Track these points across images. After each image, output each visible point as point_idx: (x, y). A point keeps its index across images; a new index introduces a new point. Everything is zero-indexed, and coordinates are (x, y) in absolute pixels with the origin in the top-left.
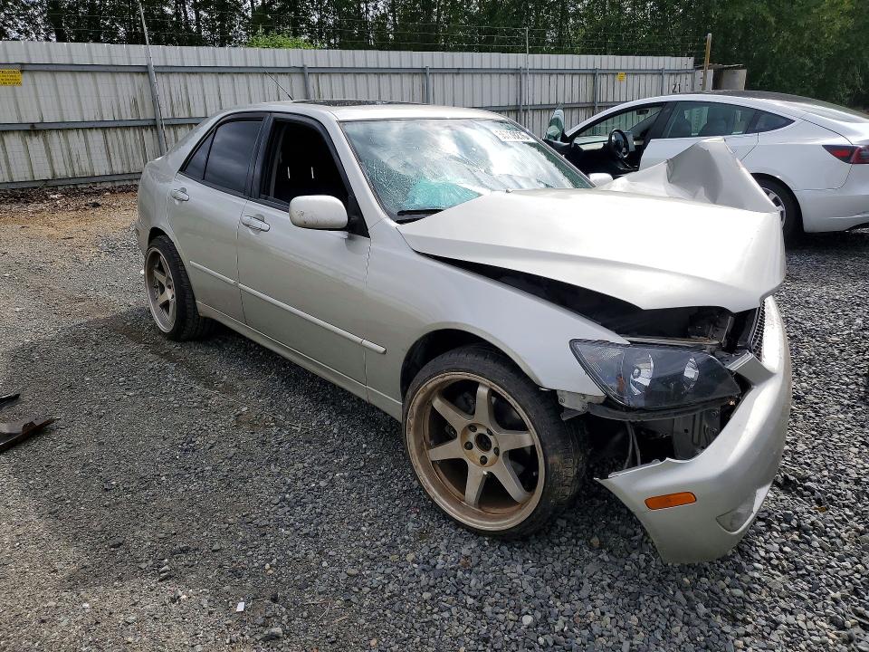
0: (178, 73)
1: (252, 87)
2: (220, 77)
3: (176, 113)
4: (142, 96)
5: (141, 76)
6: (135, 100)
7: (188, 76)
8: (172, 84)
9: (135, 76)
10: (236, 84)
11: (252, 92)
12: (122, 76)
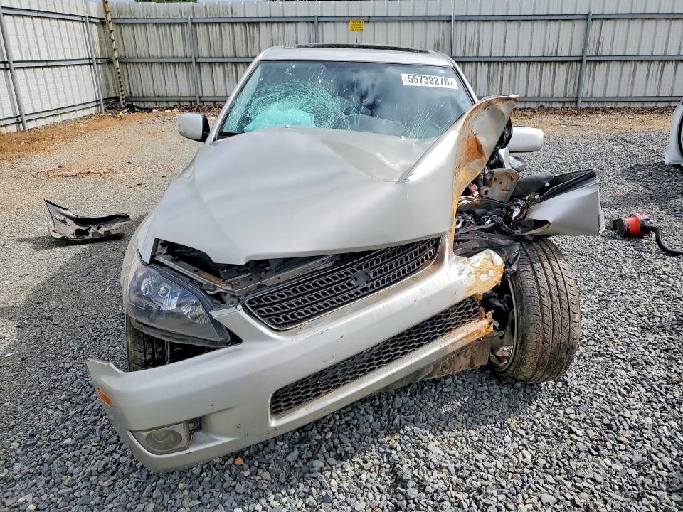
0: (475, 21)
1: (534, 34)
2: (509, 24)
3: (467, 53)
4: (443, 39)
5: (446, 24)
6: (438, 42)
7: (482, 23)
8: (468, 30)
9: (441, 23)
10: (521, 30)
11: (534, 37)
12: (432, 24)
